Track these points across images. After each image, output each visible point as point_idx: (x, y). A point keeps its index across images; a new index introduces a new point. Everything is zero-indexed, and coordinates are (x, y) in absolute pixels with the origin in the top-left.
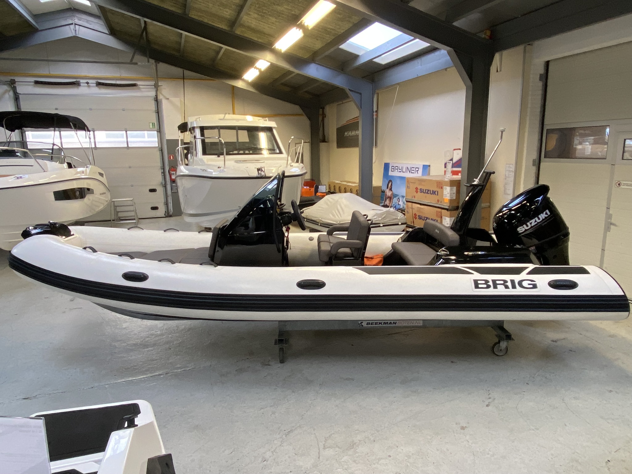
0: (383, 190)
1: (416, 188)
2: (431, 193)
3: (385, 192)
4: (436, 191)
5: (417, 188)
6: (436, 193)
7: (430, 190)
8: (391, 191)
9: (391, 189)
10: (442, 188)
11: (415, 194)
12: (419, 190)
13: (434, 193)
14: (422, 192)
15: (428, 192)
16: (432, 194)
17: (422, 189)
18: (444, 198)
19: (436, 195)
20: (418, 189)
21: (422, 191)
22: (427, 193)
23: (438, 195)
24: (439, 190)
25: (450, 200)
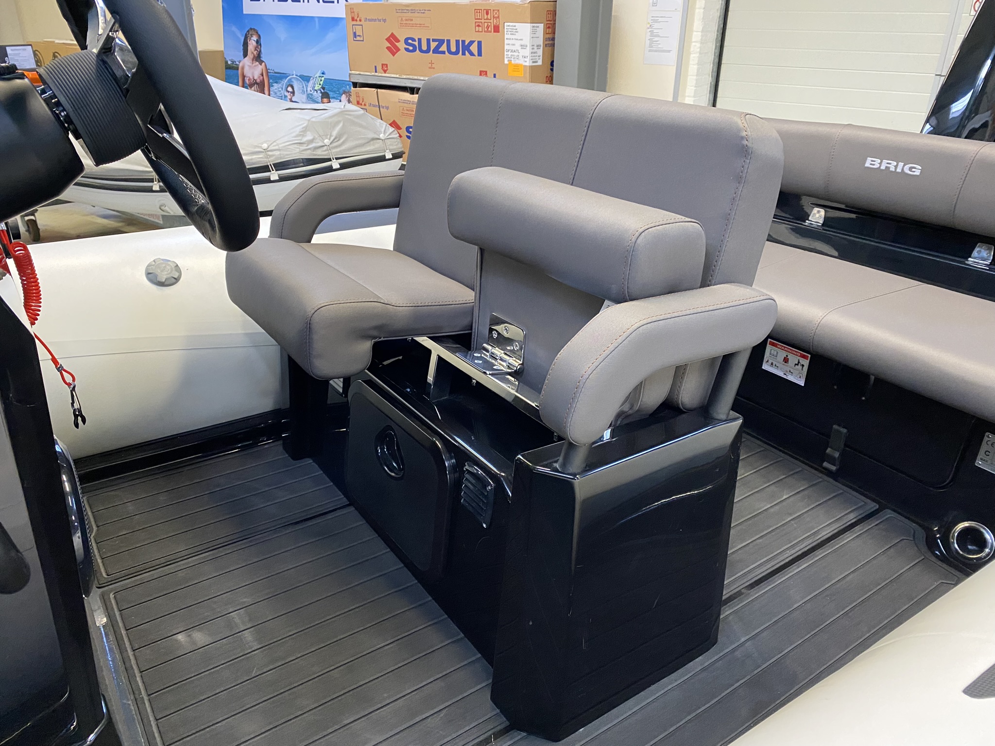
0: (229, 62)
1: (388, 40)
2: (453, 49)
3: (237, 69)
4: (472, 42)
5: (392, 39)
6: (474, 48)
7: (448, 41)
8: (261, 62)
9: (258, 58)
10: (497, 29)
11: (387, 57)
12: (401, 45)
13: (464, 48)
14: (414, 50)
15: (438, 47)
16: (457, 53)
17: (414, 40)
18: (506, 62)
19: (472, 54)
20: (398, 41)
21: (413, 46)
22: (436, 51)
23: (480, 54)
24: (487, 39)
25: (531, 67)
